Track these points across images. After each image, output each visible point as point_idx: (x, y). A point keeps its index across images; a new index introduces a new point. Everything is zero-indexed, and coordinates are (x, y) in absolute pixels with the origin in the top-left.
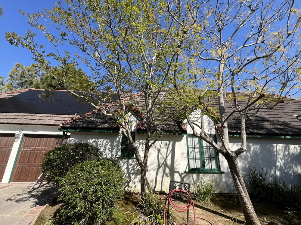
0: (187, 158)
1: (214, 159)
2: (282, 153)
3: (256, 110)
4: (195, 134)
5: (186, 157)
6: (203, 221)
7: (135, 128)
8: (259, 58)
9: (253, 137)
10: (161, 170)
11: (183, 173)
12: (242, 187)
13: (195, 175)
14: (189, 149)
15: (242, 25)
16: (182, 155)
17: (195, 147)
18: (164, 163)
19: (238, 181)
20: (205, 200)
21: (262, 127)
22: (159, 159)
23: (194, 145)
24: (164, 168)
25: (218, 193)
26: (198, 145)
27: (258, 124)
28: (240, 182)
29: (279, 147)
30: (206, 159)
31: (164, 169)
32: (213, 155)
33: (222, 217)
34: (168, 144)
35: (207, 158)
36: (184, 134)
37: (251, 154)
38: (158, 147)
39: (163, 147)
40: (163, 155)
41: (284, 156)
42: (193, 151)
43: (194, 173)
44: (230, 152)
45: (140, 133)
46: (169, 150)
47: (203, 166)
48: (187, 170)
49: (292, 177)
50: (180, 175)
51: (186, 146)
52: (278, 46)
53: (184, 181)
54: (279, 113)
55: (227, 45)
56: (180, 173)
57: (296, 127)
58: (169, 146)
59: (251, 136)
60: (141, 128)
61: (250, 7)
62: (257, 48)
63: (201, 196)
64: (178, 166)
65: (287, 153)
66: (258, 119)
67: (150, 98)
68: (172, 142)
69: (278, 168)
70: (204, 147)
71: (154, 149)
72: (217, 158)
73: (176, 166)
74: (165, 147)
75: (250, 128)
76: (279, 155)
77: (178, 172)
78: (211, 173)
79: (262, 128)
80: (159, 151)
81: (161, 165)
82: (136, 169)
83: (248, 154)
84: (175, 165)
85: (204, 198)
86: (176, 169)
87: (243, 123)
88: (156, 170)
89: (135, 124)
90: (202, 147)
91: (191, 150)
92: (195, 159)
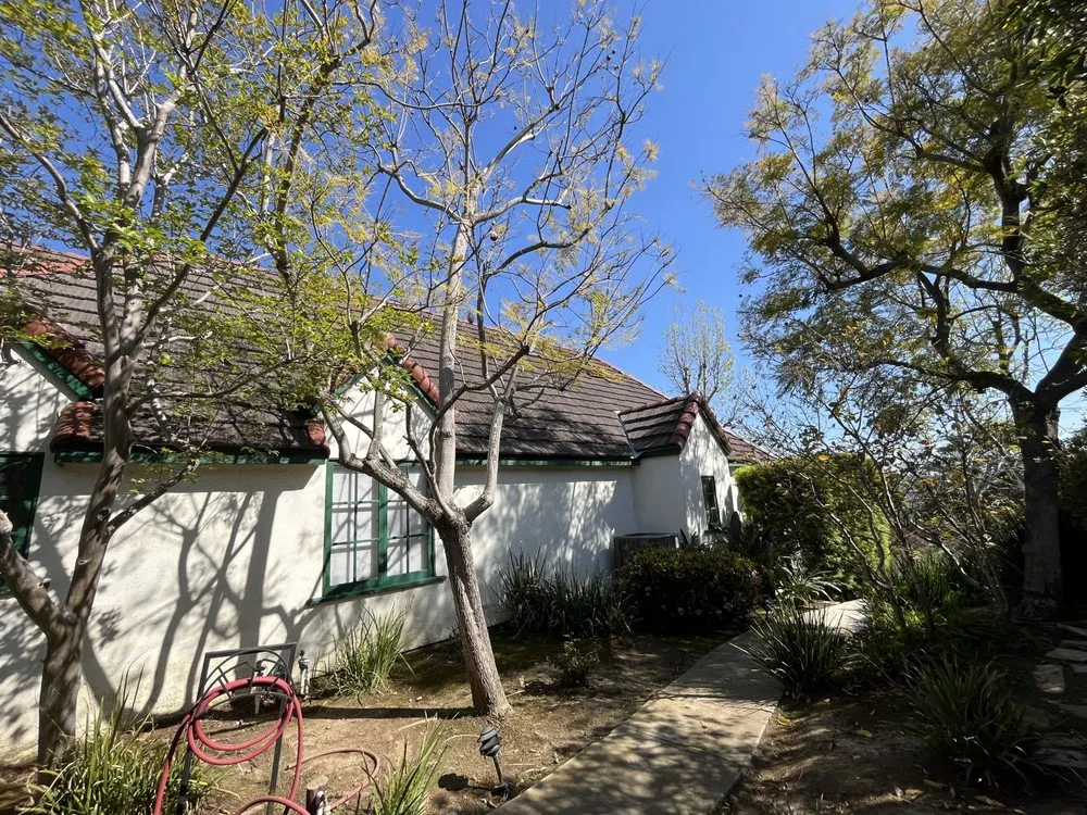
0: (321, 552)
1: (418, 542)
2: (583, 503)
3: (539, 390)
4: (348, 459)
5: (320, 547)
6: (344, 757)
7: (43, 436)
8: (546, 245)
9: (529, 465)
10: (193, 620)
11: (298, 608)
12: (471, 611)
13: (345, 609)
14: (334, 515)
15: (529, 136)
16: (302, 542)
17: (356, 508)
18: (215, 584)
19: (465, 597)
20: (370, 684)
21: (551, 437)
22: (189, 569)
23: (353, 500)
24: (208, 605)
25: (420, 647)
26: (369, 498)
27: (545, 429)
28: (470, 598)
29: (578, 488)
30: (392, 545)
31: (211, 608)
32: (416, 527)
33: (413, 719)
34: (240, 504)
35: (396, 541)
36: (318, 461)
37: (520, 513)
38: (187, 518)
39: (215, 519)
40: (210, 550)
41: (587, 509)
42: (348, 521)
43: (343, 599)
44: (452, 513)
45: (79, 459)
46: (244, 529)
47: (381, 567)
48: (319, 595)
49: (593, 559)
50: (287, 619)
51: (319, 506)
52: (584, 227)
53: (299, 637)
54: (590, 404)
55: (486, 178)
56: (288, 609)
57: (613, 438)
58: (248, 510)
59: (523, 463)
60: (87, 434)
61: (550, 90)
62: (544, 217)
63: (359, 674)
64: (278, 586)
65: (591, 501)
66: (547, 414)
67: (135, 290)
68: (261, 494)
69: (571, 543)
70: (389, 504)
71: (160, 532)
72: (428, 536)
73: (273, 586)
74: (224, 516)
75: (524, 441)
76: (577, 508)
77: (279, 610)
78: (403, 589)
79: (550, 441)
80: (190, 536)
81: (194, 598)
82: (32, 645)
83: (513, 513)
84: (268, 582)
85: (369, 677)
86: (272, 599)
87: (496, 426)
88: (166, 625)
89: (46, 411)
90: (384, 505)
91: (343, 516)
92: (355, 549)
